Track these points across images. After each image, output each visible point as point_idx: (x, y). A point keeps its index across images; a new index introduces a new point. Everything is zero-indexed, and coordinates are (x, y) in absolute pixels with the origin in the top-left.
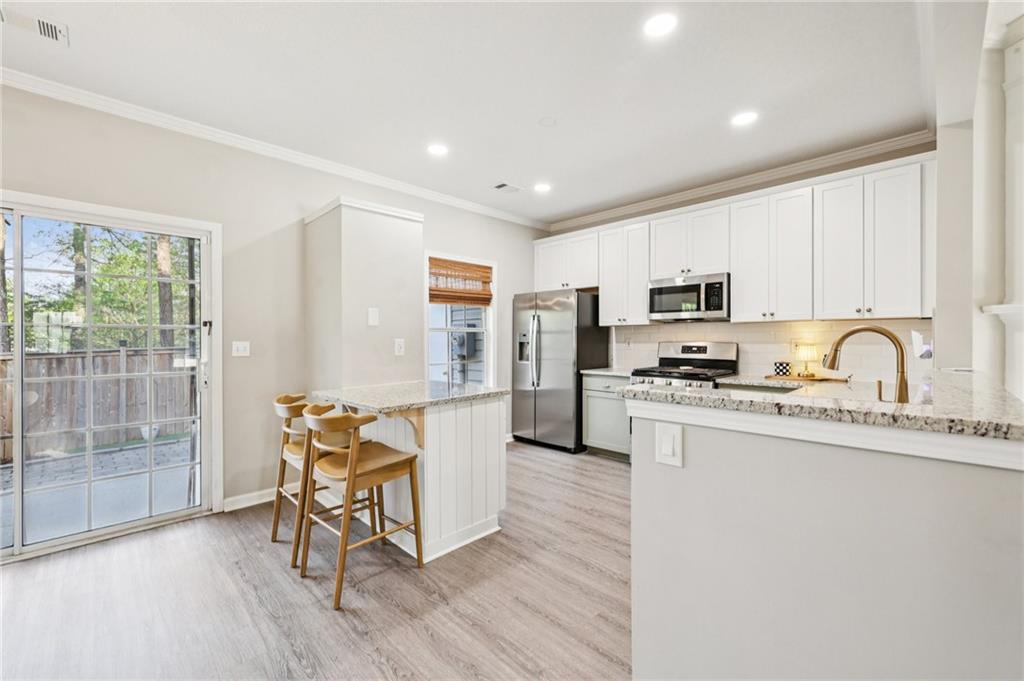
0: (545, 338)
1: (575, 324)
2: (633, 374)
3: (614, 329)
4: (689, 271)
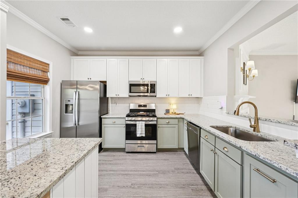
0: (81, 101)
1: (99, 96)
2: (127, 116)
3: (110, 98)
4: (144, 79)
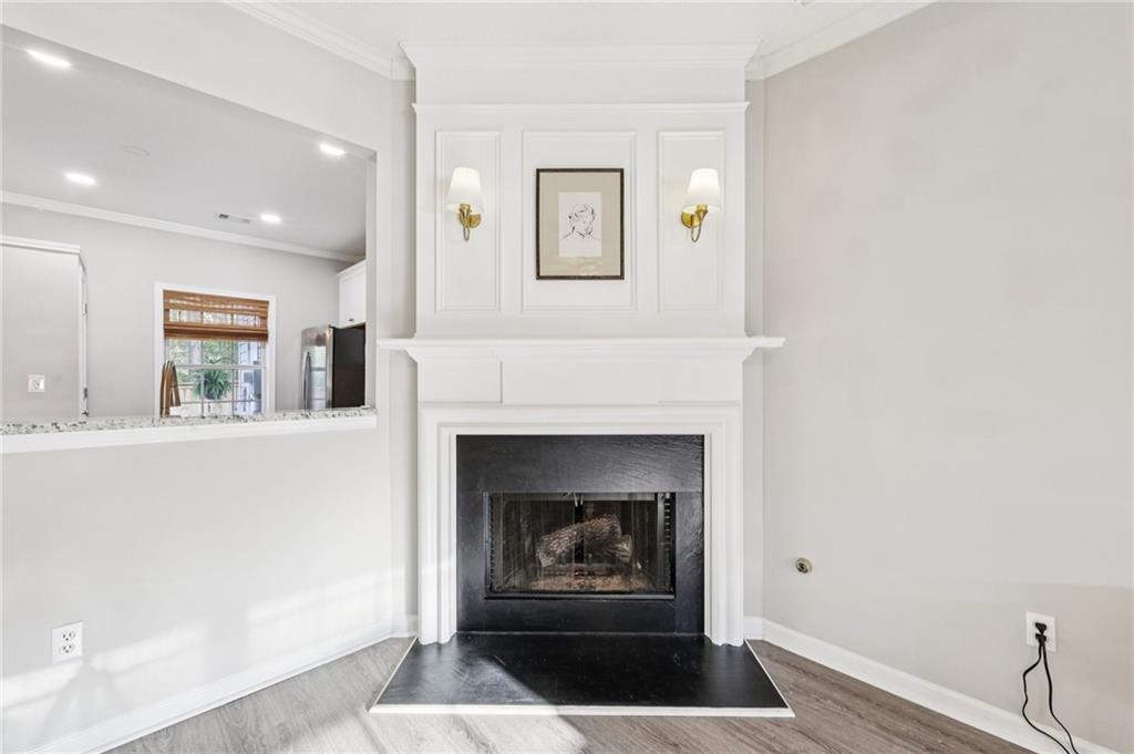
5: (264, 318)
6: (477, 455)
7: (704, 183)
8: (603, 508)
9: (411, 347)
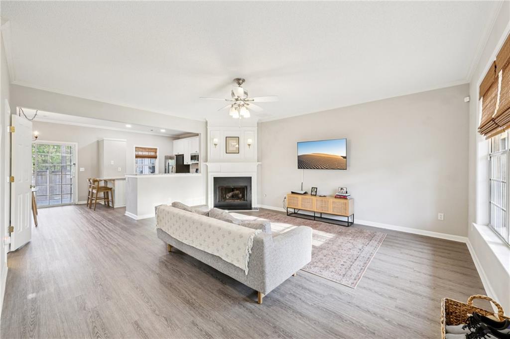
1: (175, 164)
5: (156, 153)
6: (216, 180)
7: (250, 141)
8: (237, 189)
9: (207, 164)
